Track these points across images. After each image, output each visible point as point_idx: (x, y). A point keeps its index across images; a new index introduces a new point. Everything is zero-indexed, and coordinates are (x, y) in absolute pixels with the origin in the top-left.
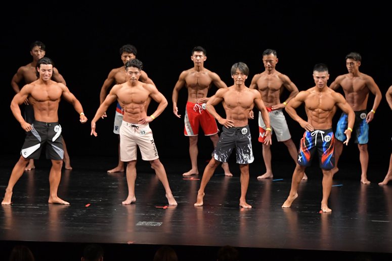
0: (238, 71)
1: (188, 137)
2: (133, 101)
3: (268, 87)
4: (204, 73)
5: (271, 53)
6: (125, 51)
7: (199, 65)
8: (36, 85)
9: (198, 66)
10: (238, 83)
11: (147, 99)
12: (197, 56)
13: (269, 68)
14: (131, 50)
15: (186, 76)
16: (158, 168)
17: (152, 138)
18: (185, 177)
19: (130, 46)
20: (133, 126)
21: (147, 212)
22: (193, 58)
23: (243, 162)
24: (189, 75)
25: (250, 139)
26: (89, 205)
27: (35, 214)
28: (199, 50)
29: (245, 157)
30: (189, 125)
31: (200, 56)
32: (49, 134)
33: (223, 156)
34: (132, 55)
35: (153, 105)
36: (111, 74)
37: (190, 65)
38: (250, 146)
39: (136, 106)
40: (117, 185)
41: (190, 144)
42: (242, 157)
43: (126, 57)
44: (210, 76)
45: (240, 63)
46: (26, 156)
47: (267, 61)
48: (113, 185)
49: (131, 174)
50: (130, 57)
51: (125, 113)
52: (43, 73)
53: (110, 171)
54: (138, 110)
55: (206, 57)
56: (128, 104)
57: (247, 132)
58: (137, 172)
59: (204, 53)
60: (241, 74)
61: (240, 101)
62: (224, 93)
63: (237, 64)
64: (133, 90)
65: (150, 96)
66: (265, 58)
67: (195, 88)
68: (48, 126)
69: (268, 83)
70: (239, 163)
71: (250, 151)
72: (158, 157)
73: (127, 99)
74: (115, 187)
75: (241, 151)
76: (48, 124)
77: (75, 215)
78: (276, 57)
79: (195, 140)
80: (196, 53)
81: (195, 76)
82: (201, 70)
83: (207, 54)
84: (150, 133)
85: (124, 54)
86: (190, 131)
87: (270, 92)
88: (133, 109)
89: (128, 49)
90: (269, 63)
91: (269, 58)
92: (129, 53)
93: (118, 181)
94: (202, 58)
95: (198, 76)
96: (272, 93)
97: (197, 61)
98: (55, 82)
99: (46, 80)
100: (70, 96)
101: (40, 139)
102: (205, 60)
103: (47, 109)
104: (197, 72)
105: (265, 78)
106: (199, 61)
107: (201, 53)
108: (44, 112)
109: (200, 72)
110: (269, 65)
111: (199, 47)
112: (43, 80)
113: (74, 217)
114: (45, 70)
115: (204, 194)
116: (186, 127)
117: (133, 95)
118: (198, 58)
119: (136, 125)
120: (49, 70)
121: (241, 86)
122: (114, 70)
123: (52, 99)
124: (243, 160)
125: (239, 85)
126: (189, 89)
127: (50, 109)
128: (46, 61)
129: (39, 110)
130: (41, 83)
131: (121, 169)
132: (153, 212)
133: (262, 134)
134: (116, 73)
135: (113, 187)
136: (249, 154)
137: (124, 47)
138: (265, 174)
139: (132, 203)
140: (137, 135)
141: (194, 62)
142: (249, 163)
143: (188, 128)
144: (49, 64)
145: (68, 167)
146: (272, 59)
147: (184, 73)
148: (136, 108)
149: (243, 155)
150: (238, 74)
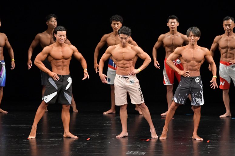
0: (191, 34)
1: (166, 85)
2: (123, 59)
3: (227, 46)
4: (177, 36)
5: (229, 19)
6: (114, 20)
7: (174, 29)
8: (54, 47)
9: (173, 31)
10: (191, 43)
11: (135, 57)
12: (171, 23)
13: (228, 30)
14: (119, 19)
15: (164, 38)
16: (144, 109)
17: (139, 87)
18: (162, 116)
19: (117, 16)
20: (125, 77)
21: (134, 144)
22: (169, 24)
23: (196, 104)
24: (166, 38)
25: (202, 87)
26: (89, 139)
27: (48, 147)
28: (173, 18)
29: (197, 100)
30: (167, 76)
31: (174, 23)
32: (64, 83)
33: (182, 100)
34: (119, 23)
35: (139, 62)
36: (103, 38)
37: (166, 30)
38: (202, 92)
39: (126, 62)
40: (111, 123)
41: (167, 91)
42: (195, 100)
43: (115, 24)
44: (183, 38)
45: (194, 27)
46: (47, 102)
47: (226, 25)
48: (108, 123)
49: (124, 115)
50: (117, 24)
51: (118, 68)
52: (60, 38)
53: (105, 113)
54: (128, 65)
55: (178, 23)
56: (120, 60)
57: (199, 80)
58: (128, 113)
59: (177, 20)
60: (194, 36)
61: (194, 57)
62: (181, 50)
63: (191, 28)
64: (124, 50)
65: (136, 55)
66: (225, 22)
67: (171, 47)
68: (63, 78)
69: (227, 43)
70: (193, 105)
71: (201, 96)
72: (144, 101)
73: (119, 57)
74: (109, 125)
75: (195, 96)
76: (63, 76)
77: (79, 147)
78: (233, 22)
79: (171, 88)
80: (171, 20)
81: (170, 38)
82: (175, 33)
83: (179, 21)
84: (137, 83)
85: (113, 22)
86: (167, 81)
87: (229, 50)
88: (124, 64)
89: (116, 18)
90: (228, 27)
91: (227, 23)
92: (117, 21)
93: (110, 120)
94: (176, 24)
95: (173, 38)
96: (231, 50)
97: (172, 26)
98: (68, 45)
99: (62, 43)
100: (79, 55)
101: (57, 88)
102: (178, 25)
103: (62, 65)
104: (172, 35)
105: (225, 39)
106: (174, 26)
107: (175, 20)
108: (60, 67)
109: (174, 35)
110: (228, 28)
111: (173, 16)
112: (59, 43)
113: (78, 149)
114: (61, 36)
115: (168, 130)
116: (165, 78)
117: (124, 54)
118: (173, 24)
119: (127, 77)
120: (64, 36)
121: (194, 45)
122: (105, 36)
123: (65, 58)
124: (196, 103)
125: (193, 45)
126: (166, 48)
127: (64, 66)
128: (62, 29)
129: (56, 66)
130: (58, 46)
131: (113, 111)
132: (138, 144)
133: (223, 83)
134: (107, 37)
135: (107, 125)
136: (201, 98)
137: (113, 17)
138: (225, 114)
139: (124, 137)
140: (128, 84)
141: (170, 27)
142: (201, 105)
143: (166, 79)
144: (64, 30)
145: (75, 110)
146: (230, 24)
147: (162, 36)
148: (126, 64)
149: (196, 99)
150: (192, 36)
